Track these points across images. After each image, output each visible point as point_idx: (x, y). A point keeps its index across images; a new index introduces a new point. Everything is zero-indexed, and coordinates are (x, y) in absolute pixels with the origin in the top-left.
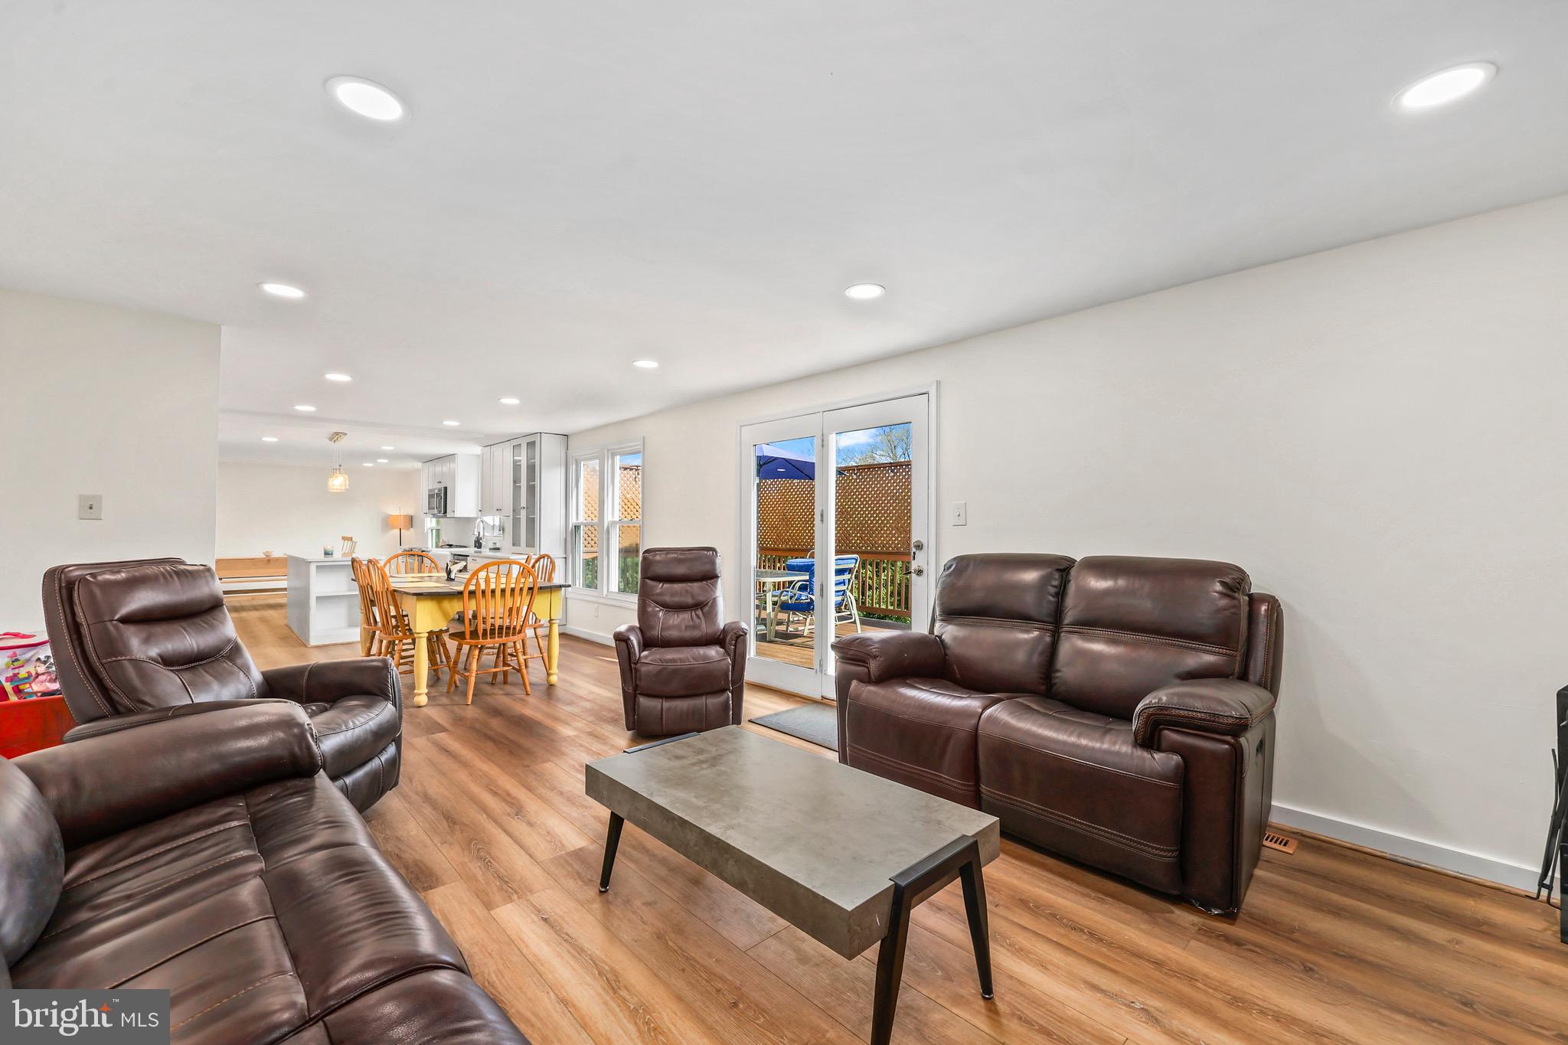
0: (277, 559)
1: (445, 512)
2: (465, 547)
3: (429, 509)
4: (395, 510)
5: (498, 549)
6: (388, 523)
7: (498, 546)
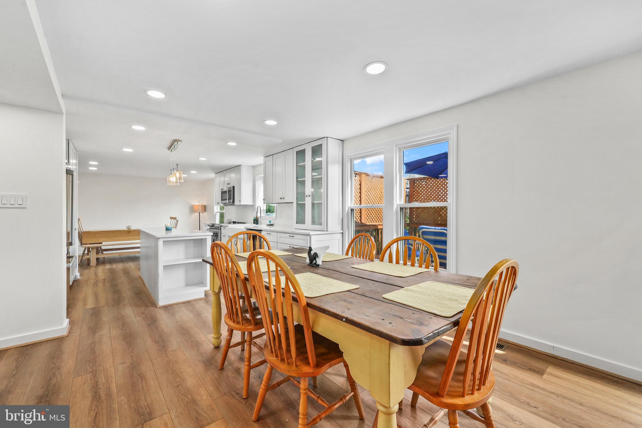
0: (134, 231)
1: (234, 202)
2: (245, 223)
3: (222, 200)
4: (196, 203)
5: (272, 225)
6: (192, 209)
7: (272, 223)
